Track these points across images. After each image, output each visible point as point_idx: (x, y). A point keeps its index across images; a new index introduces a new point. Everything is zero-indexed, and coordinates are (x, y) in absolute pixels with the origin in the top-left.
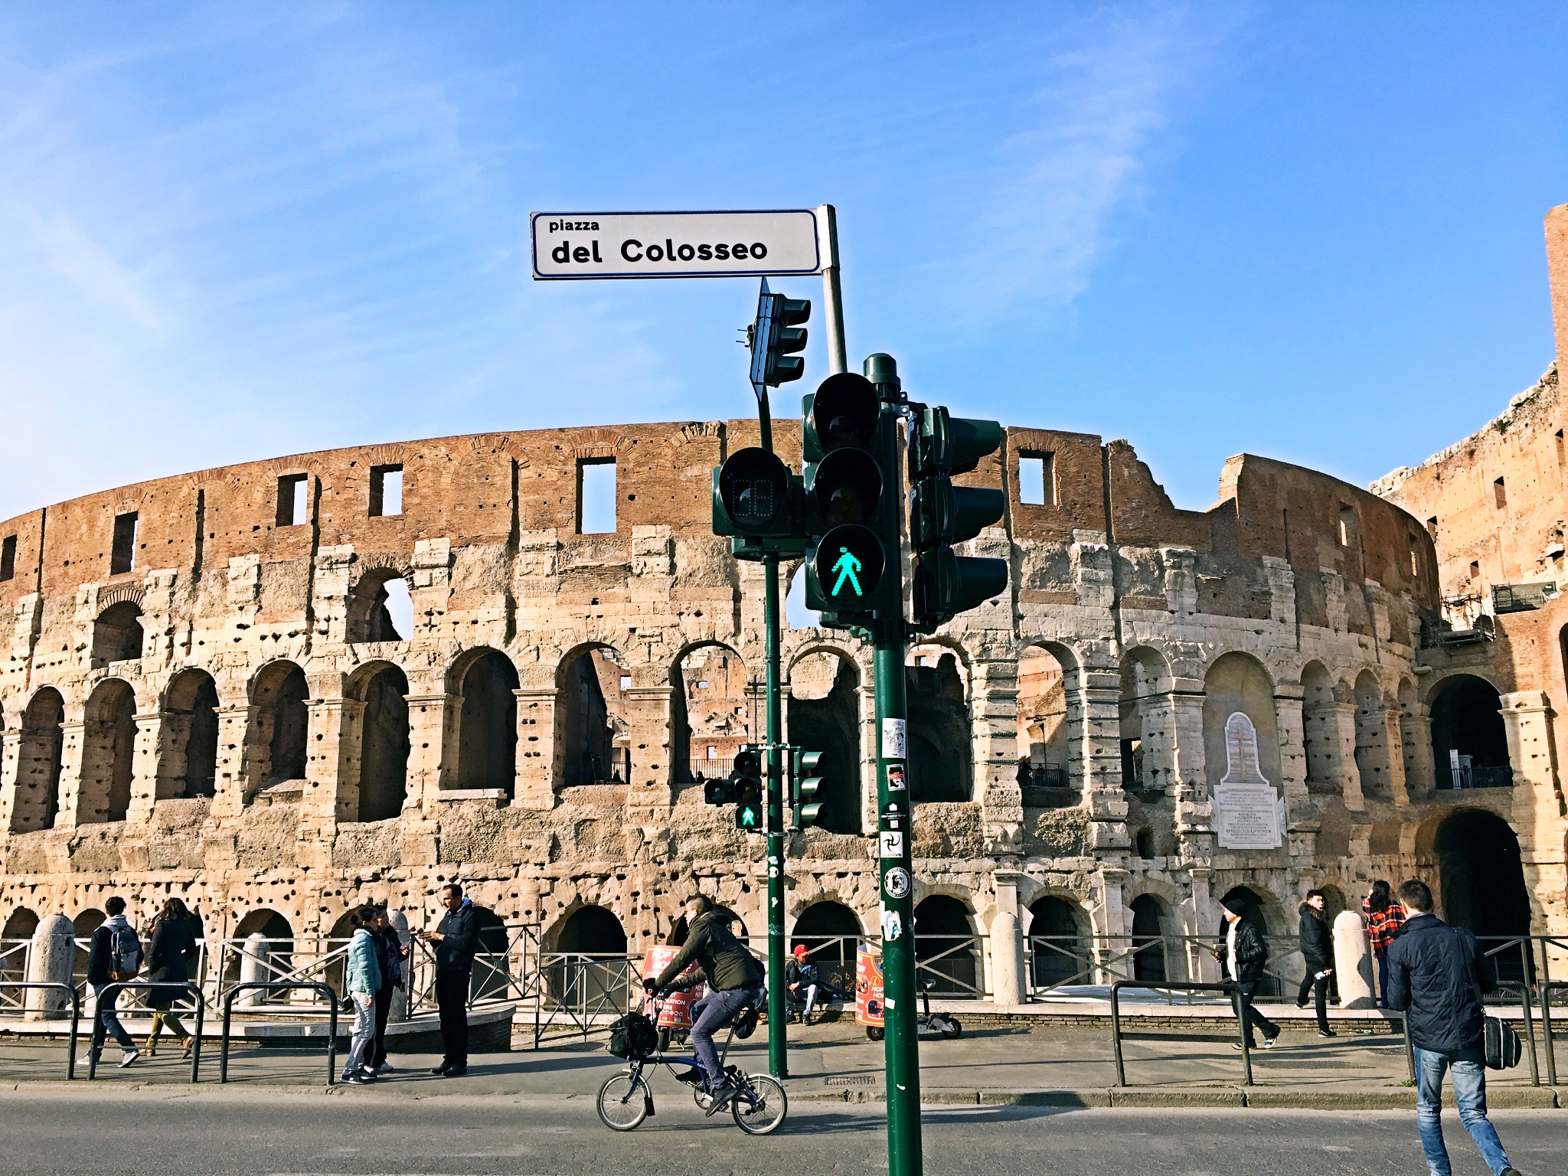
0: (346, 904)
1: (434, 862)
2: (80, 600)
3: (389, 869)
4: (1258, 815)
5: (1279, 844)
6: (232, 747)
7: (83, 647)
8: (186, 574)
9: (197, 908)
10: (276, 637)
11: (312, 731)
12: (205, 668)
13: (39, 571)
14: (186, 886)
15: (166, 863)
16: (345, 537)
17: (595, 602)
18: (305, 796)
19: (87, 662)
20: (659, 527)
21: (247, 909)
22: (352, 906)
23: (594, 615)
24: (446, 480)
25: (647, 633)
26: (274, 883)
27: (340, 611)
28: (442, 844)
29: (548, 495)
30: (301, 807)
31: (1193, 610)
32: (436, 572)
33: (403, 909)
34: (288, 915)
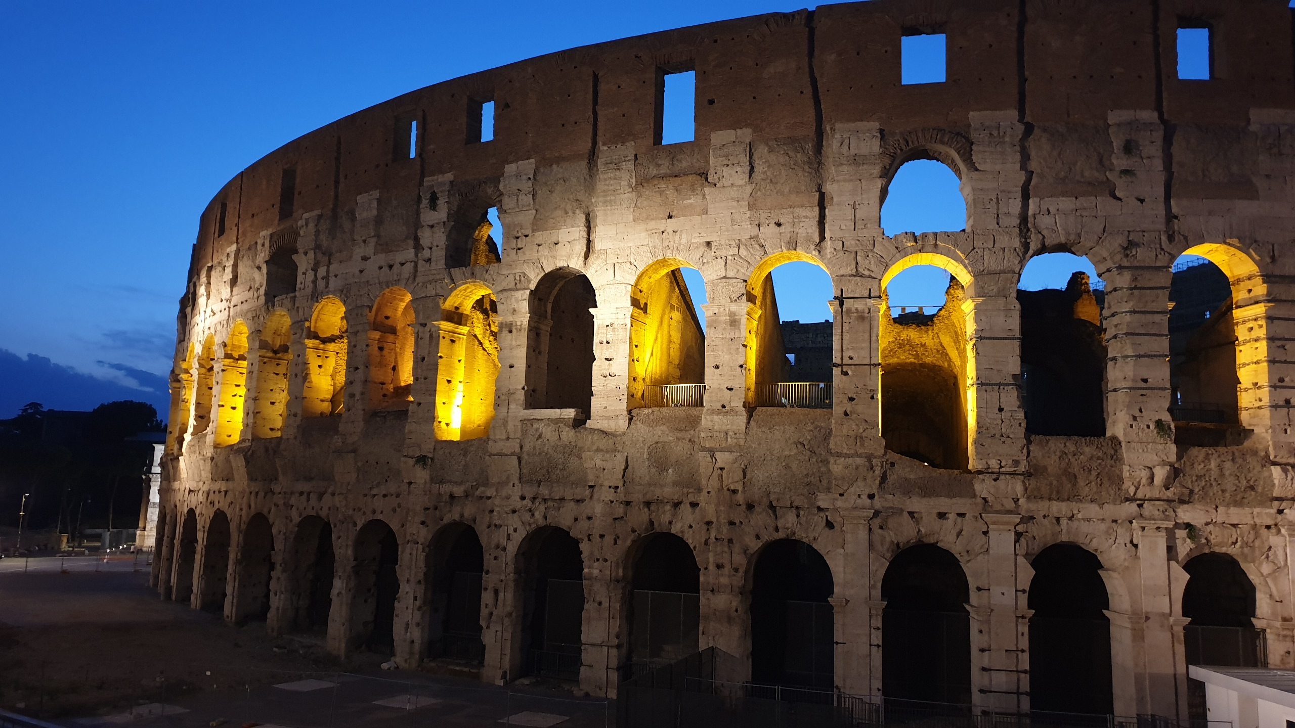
0: (441, 519)
1: (517, 482)
2: (259, 246)
3: (477, 487)
6: (357, 368)
7: (260, 286)
8: (327, 212)
9: (328, 516)
10: (390, 267)
12: (337, 298)
13: (237, 224)
14: (320, 496)
15: (307, 475)
16: (446, 167)
17: (670, 216)
18: (410, 414)
19: (263, 298)
20: (739, 131)
21: (364, 519)
22: (446, 521)
23: (669, 230)
24: (532, 101)
25: (724, 246)
26: (385, 496)
27: (441, 239)
28: (524, 464)
29: (627, 106)
32: (522, 196)
33: (489, 527)
34: (394, 526)
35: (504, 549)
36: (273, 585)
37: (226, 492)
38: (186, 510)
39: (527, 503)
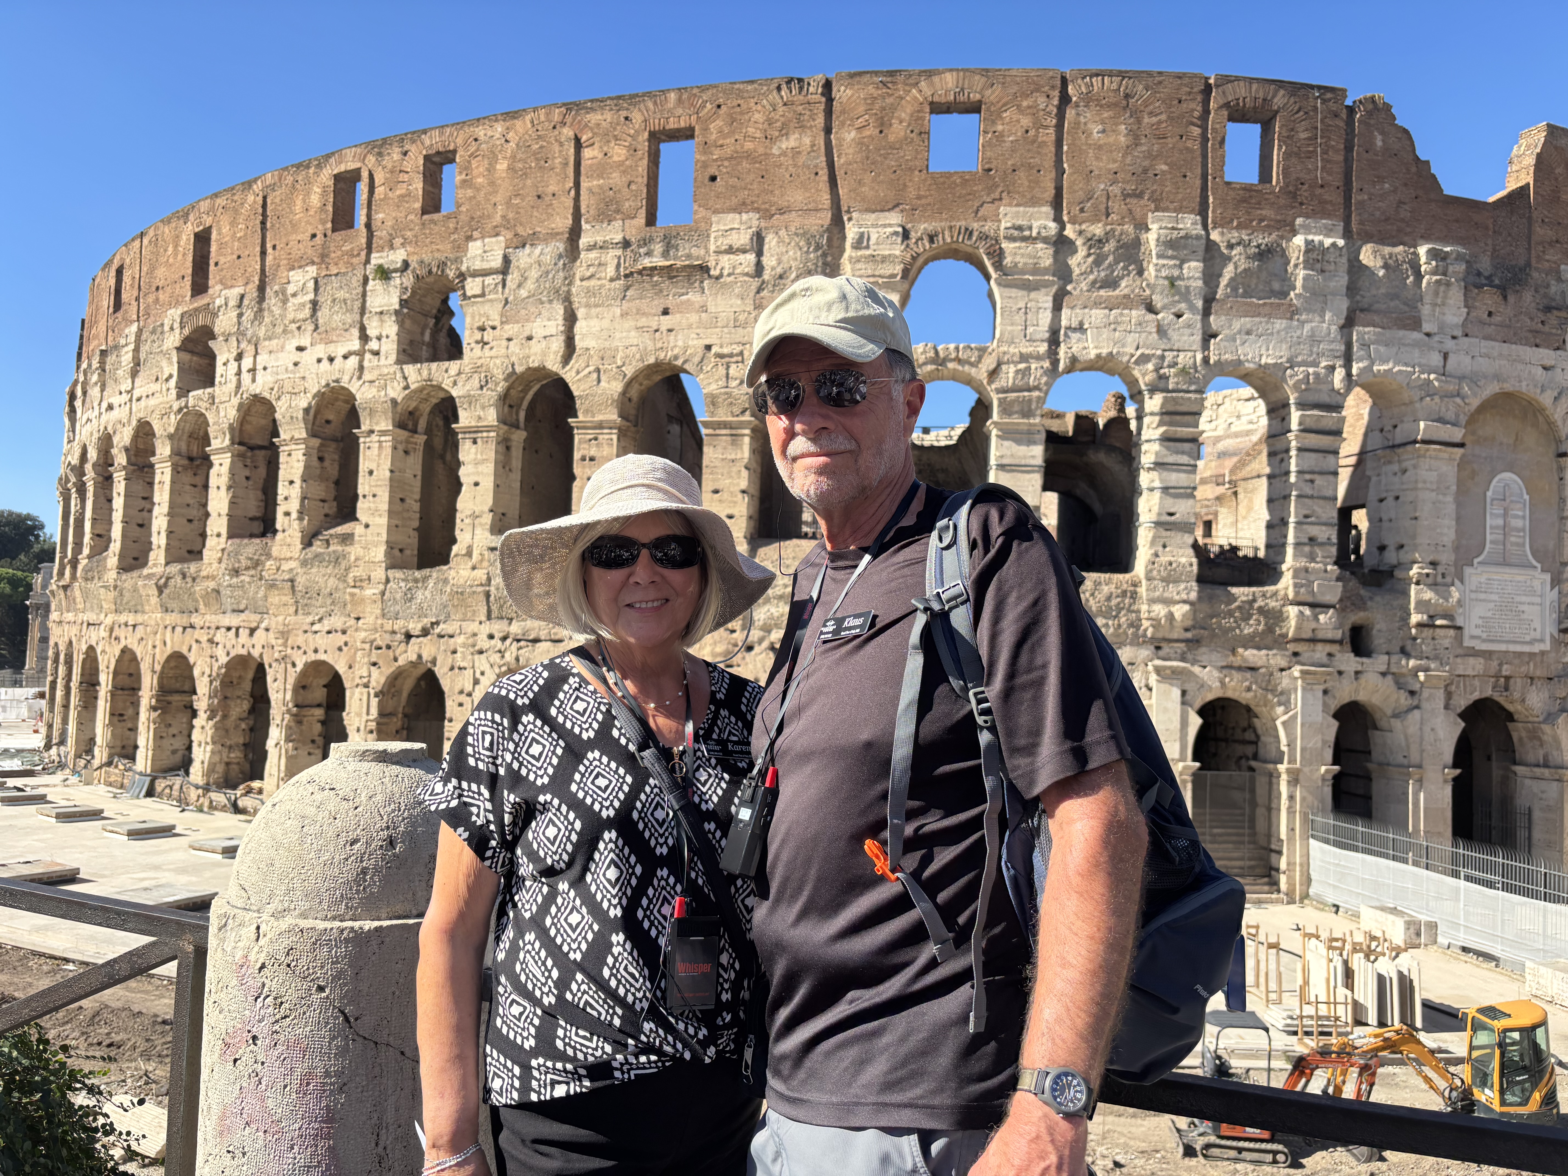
0: (396, 660)
1: (483, 618)
2: (167, 328)
3: (437, 623)
4: (1521, 607)
5: (1547, 646)
6: (291, 482)
7: (171, 376)
8: (252, 291)
9: (261, 655)
10: (331, 360)
11: (364, 466)
12: (267, 396)
13: (137, 299)
14: (252, 631)
15: (235, 607)
16: (398, 241)
17: (666, 312)
18: (356, 538)
19: (174, 392)
20: (745, 216)
21: (304, 659)
22: (401, 662)
23: (663, 328)
24: (502, 166)
25: (725, 351)
26: (329, 632)
27: (391, 328)
28: (492, 598)
29: (616, 179)
30: (354, 551)
31: (1458, 333)
32: (489, 280)
33: (452, 669)
34: (341, 668)
35: (469, 695)
36: (196, 735)
37: (134, 626)
38: (84, 647)
39: (497, 643)
